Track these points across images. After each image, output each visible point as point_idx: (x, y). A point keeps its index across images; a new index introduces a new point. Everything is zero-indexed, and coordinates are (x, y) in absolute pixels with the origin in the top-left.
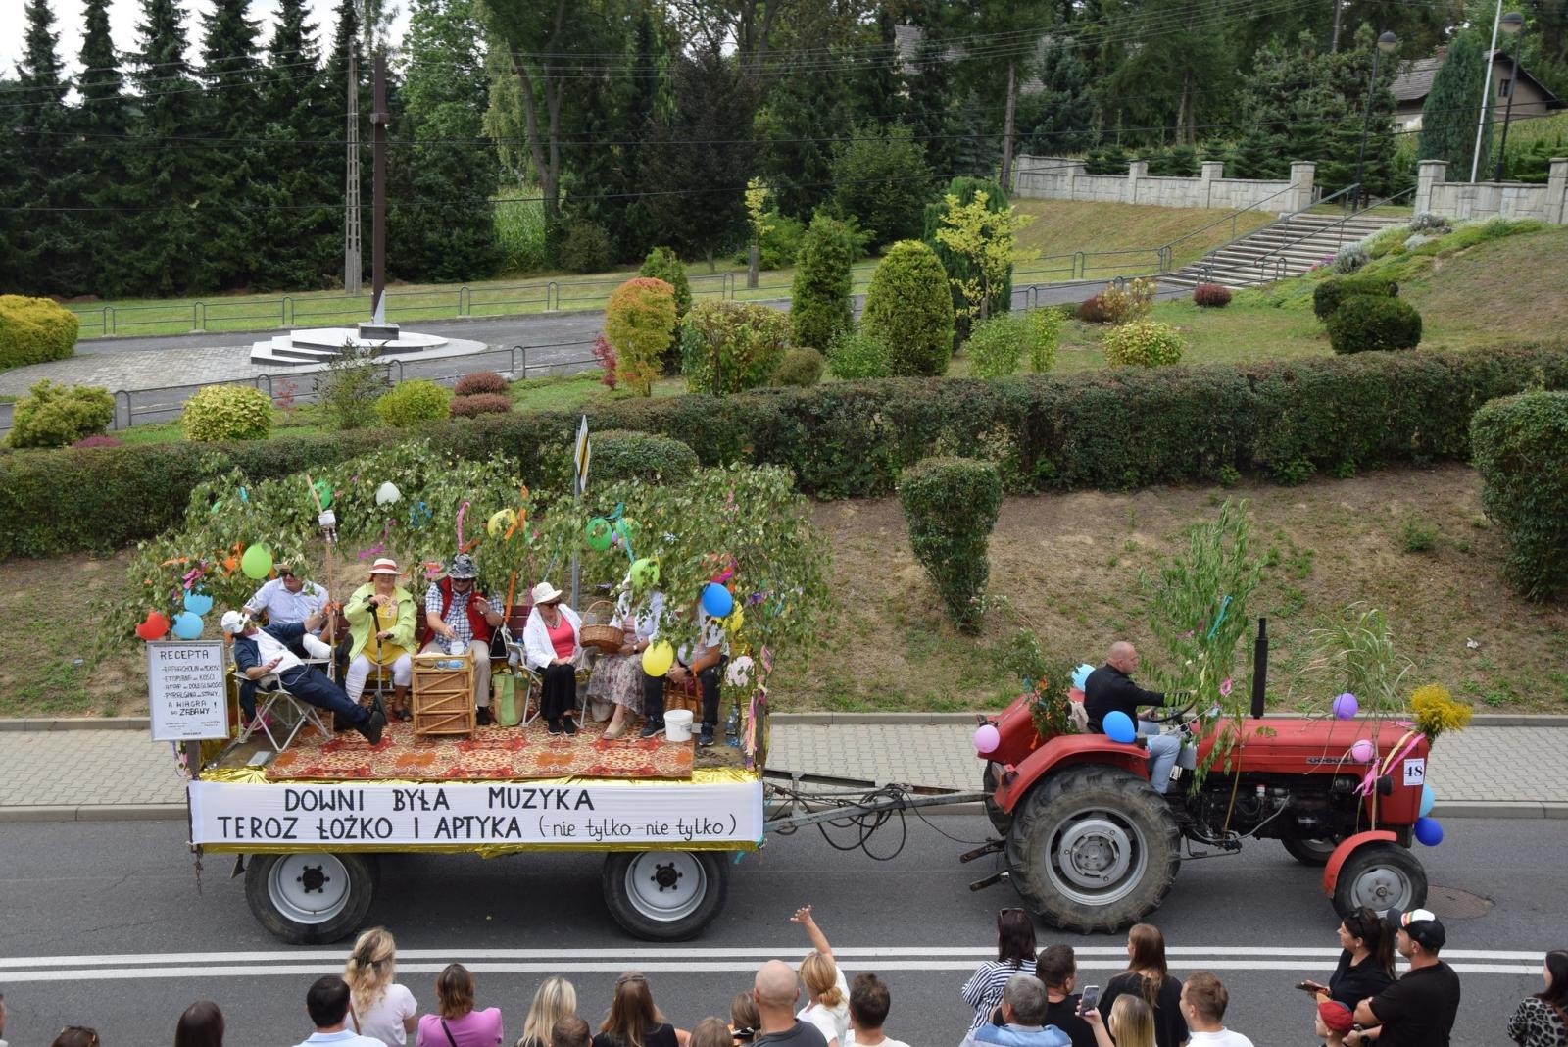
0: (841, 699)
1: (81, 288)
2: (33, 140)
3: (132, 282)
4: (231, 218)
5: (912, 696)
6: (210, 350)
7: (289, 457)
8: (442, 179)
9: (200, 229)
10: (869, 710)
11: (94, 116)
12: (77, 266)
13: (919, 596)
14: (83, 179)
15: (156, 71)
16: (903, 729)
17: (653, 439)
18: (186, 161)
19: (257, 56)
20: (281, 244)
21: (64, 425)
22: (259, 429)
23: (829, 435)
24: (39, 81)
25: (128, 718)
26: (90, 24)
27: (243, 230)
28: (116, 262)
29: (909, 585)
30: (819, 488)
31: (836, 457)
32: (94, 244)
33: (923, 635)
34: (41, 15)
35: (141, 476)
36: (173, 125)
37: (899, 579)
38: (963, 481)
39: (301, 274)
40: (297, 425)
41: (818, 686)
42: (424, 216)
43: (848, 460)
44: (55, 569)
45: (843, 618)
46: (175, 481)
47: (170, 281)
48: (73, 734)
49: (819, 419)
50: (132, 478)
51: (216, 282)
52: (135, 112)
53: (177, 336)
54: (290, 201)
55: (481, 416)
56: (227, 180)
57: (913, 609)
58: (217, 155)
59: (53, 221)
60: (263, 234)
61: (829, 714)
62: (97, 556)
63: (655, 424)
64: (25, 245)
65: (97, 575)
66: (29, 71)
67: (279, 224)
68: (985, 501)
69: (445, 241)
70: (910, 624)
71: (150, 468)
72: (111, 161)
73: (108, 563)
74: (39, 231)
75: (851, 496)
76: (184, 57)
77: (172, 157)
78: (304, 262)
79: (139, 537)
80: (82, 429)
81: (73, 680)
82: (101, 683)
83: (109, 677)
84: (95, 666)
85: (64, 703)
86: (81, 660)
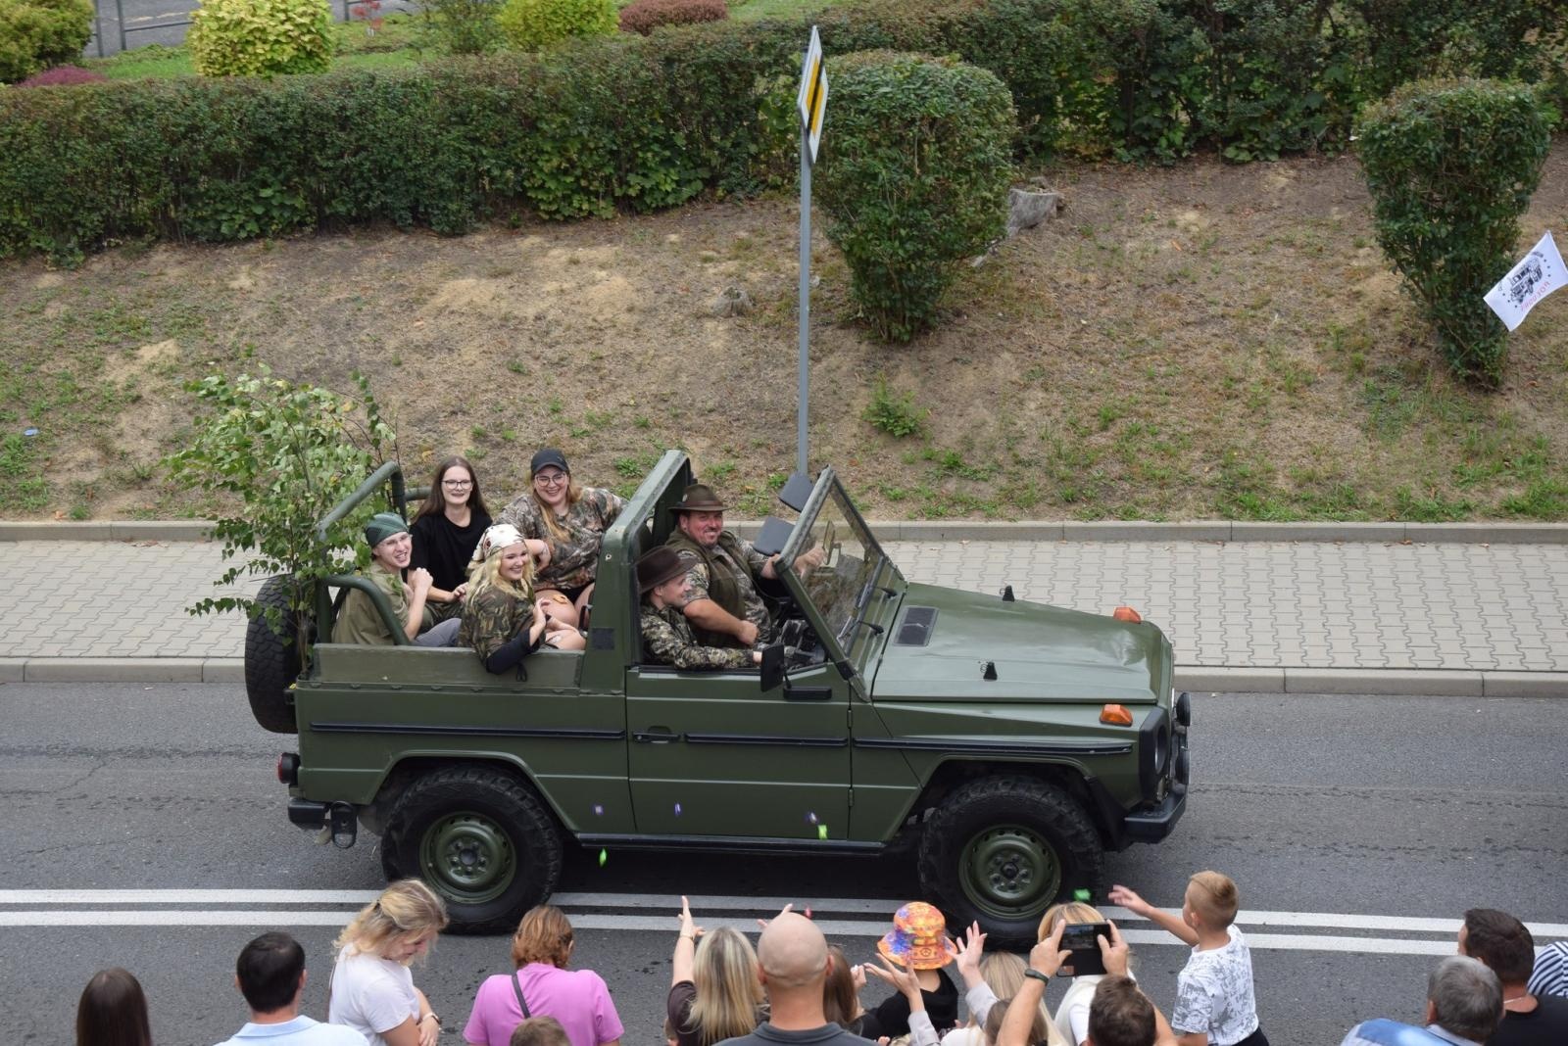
0: (1247, 498)
5: (1371, 496)
7: (351, 103)
10: (1296, 518)
13: (1392, 325)
16: (1353, 550)
17: (933, 65)
22: (310, 56)
23: (1250, 46)
25: (108, 523)
29: (1377, 304)
30: (1227, 141)
31: (1257, 85)
33: (1396, 390)
35: (119, 135)
37: (1358, 295)
38: (1474, 122)
40: (387, 49)
41: (1208, 478)
43: (1281, 89)
45: (1257, 364)
46: (174, 143)
48: (24, 546)
49: (1230, 21)
50: (106, 136)
55: (658, 30)
57: (1381, 347)
61: (1226, 523)
62: (58, 264)
63: (945, 37)
65: (57, 294)
68: (1514, 156)
70: (1377, 372)
71: (133, 123)
73: (75, 276)
75: (1283, 154)
79: (123, 234)
80: (42, 55)
81: (22, 461)
82: (66, 467)
83: (79, 459)
84: (56, 440)
85: (11, 498)
86: (35, 431)
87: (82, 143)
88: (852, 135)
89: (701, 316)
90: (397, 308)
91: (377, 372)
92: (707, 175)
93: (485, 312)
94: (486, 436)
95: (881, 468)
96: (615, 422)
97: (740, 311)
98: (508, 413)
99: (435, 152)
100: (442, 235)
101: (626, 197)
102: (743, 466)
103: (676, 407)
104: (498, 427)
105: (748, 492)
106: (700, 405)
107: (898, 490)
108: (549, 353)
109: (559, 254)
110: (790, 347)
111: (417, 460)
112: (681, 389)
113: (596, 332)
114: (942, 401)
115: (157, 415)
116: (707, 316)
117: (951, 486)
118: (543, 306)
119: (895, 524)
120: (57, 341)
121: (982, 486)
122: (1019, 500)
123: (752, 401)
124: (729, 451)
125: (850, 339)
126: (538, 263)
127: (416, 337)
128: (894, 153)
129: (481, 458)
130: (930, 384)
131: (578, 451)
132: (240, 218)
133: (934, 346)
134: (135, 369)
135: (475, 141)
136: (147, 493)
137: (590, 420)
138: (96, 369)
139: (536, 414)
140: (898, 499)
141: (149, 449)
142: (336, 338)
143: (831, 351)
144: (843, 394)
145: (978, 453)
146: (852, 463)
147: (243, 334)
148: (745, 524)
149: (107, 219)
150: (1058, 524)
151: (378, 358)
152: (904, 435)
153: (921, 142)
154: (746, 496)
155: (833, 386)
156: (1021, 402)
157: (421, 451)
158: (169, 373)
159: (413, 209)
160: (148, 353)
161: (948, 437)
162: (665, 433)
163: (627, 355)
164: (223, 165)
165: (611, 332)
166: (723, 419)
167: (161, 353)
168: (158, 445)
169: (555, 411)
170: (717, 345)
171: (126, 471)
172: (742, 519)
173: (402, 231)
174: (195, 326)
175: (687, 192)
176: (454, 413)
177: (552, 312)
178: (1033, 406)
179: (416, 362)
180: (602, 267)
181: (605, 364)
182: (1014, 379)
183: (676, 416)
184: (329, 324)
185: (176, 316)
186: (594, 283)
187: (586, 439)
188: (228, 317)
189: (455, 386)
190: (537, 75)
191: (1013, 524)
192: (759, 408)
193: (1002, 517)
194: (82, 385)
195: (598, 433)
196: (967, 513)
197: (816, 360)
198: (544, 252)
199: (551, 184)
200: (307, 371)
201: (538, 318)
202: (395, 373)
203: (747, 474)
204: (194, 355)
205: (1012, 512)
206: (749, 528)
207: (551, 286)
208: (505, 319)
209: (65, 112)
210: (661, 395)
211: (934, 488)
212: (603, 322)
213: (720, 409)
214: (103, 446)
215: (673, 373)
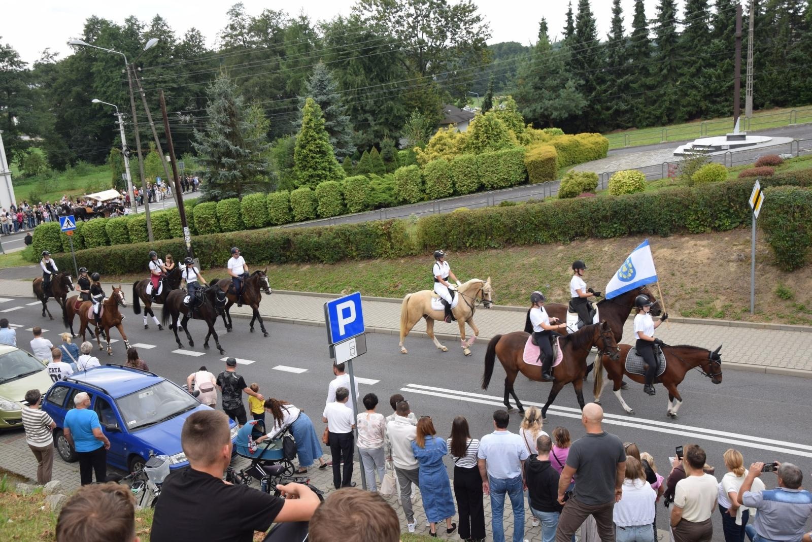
1: (630, 125)
2: (612, 64)
3: (650, 120)
4: (694, 87)
6: (662, 151)
8: (801, 53)
9: (679, 93)
11: (637, 49)
12: (628, 115)
14: (631, 78)
15: (663, 25)
17: (802, 190)
18: (674, 63)
19: (708, 10)
20: (718, 96)
21: (577, 188)
22: (638, 189)
24: (616, 38)
26: (636, 10)
27: (699, 92)
28: (644, 112)
32: (635, 105)
34: (617, 11)
36: (669, 48)
39: (726, 109)
42: (792, 74)
44: (548, 248)
46: (593, 213)
47: (667, 118)
50: (577, 211)
51: (687, 117)
52: (654, 44)
53: (655, 144)
54: (722, 76)
56: (693, 70)
58: (687, 58)
59: (619, 98)
60: (709, 93)
62: (564, 244)
64: (608, 109)
65: (561, 251)
66: (612, 35)
67: (716, 87)
69: (802, 85)
72: (644, 68)
73: (567, 247)
74: (613, 102)
76: (675, 17)
77: (668, 63)
78: (728, 103)
79: (580, 236)
80: (585, 190)
82: (554, 295)
83: (557, 293)
84: (553, 288)
86: (549, 286)
87: (570, 214)
88: (772, 210)
89: (729, 261)
92: (740, 220)
95: (779, 308)
96: (699, 290)
97: (741, 260)
99: (660, 214)
100: (661, 237)
101: (715, 227)
102: (735, 305)
103: (717, 287)
105: (735, 312)
106: (725, 287)
107: (782, 315)
108: (683, 270)
109: (692, 243)
112: (719, 282)
113: (697, 265)
114: (802, 289)
116: (731, 261)
117: (800, 315)
118: (684, 257)
120: (558, 263)
123: (741, 286)
124: (731, 301)
125: (774, 270)
126: (685, 245)
128: (785, 215)
130: (798, 284)
131: (686, 298)
132: (609, 232)
133: (802, 273)
135: (671, 211)
137: (692, 289)
138: (565, 270)
139: (676, 287)
140: (782, 317)
143: (768, 273)
144: (770, 286)
146: (769, 306)
147: (602, 262)
149: (576, 233)
152: (787, 299)
153: (794, 213)
154: (734, 314)
155: (767, 283)
159: (654, 230)
161: (802, 300)
162: (713, 294)
163: (705, 272)
164: (605, 218)
165: (701, 265)
166: (731, 291)
169: (682, 286)
170: (732, 270)
172: (732, 320)
173: (651, 235)
174: (591, 260)
175: (734, 225)
177: (686, 259)
180: (703, 246)
181: (698, 274)
183: (717, 290)
185: (587, 257)
186: (699, 251)
187: (689, 295)
188: (600, 258)
190: (689, 194)
192: (742, 288)
194: (561, 274)
195: (693, 293)
196: (804, 324)
197: (762, 275)
198: (688, 241)
199: (693, 223)
201: (681, 260)
203: (736, 308)
206: (732, 323)
207: (687, 252)
208: (672, 260)
209: (567, 206)
210: (713, 283)
211: (794, 315)
212: (700, 262)
213: (731, 288)
214: (564, 290)
215: (718, 277)
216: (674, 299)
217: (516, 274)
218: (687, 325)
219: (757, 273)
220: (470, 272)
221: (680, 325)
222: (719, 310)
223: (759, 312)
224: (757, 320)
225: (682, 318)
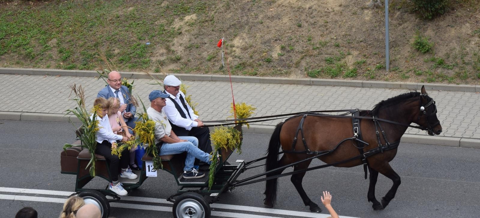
81: (144, 53)
82: (156, 55)
83: (160, 53)
84: (155, 46)
85: (139, 65)
86: (149, 43)
89: (363, 9)
90: (266, 4)
91: (254, 26)
93: (293, 6)
94: (285, 48)
95: (416, 63)
96: (329, 44)
97: (377, 7)
98: (293, 41)
102: (369, 61)
103: (349, 40)
104: (289, 45)
105: (368, 70)
106: (358, 39)
107: (420, 72)
108: (311, 20)
110: (392, 20)
111: (262, 56)
112: (352, 34)
113: (327, 13)
114: (441, 40)
115: (185, 39)
116: (366, 8)
117: (439, 70)
118: (312, 4)
119: (416, 84)
120: (162, 14)
121: (450, 71)
122: (462, 77)
123: (375, 39)
124: (365, 56)
125: (413, 18)
127: (269, 14)
129: (282, 56)
130: (438, 34)
131: (314, 54)
133: (442, 21)
134: (182, 23)
136: (178, 64)
137: (320, 43)
138: (170, 23)
139: (303, 41)
140: (420, 75)
141: (181, 50)
142: (244, 14)
143: (406, 22)
144: (407, 37)
145: (451, 59)
146: (406, 61)
147: (216, 12)
148: (365, 82)
150: (474, 86)
151: (255, 21)
152: (425, 52)
154: (367, 72)
155: (404, 34)
156: (469, 41)
157: (263, 53)
158: (191, 25)
160: (187, 18)
161: (441, 54)
162: (344, 49)
163: (336, 21)
165: (332, 14)
166: (365, 44)
167: (191, 18)
168: (184, 48)
169: (309, 40)
171: (173, 57)
172: (364, 80)
174: (203, 9)
176: (276, 40)
177: (315, 6)
178: (473, 43)
179: (267, 22)
181: (329, 24)
182: (469, 33)
183: (349, 43)
184: (243, 9)
185: (198, 6)
187: (318, 50)
188: (214, 7)
189: (278, 31)
191: (458, 86)
192: (378, 41)
193: (454, 83)
194: (166, 28)
195: (322, 48)
196: (443, 80)
197: (400, 25)
200: (233, 25)
201: (309, 8)
202: (260, 26)
203: (369, 64)
204: (200, 19)
205: (459, 81)
206: (365, 83)
208: (299, 8)
210: (345, 36)
211: (433, 71)
212: (330, 10)
213: (364, 41)
214: (168, 48)
215: (351, 28)
216: (300, 56)
217: (108, 29)
218: (314, 87)
219: (395, 22)
220: (47, 27)
221: (306, 88)
222: (351, 68)
223: (395, 69)
224: (392, 78)
225: (308, 79)
